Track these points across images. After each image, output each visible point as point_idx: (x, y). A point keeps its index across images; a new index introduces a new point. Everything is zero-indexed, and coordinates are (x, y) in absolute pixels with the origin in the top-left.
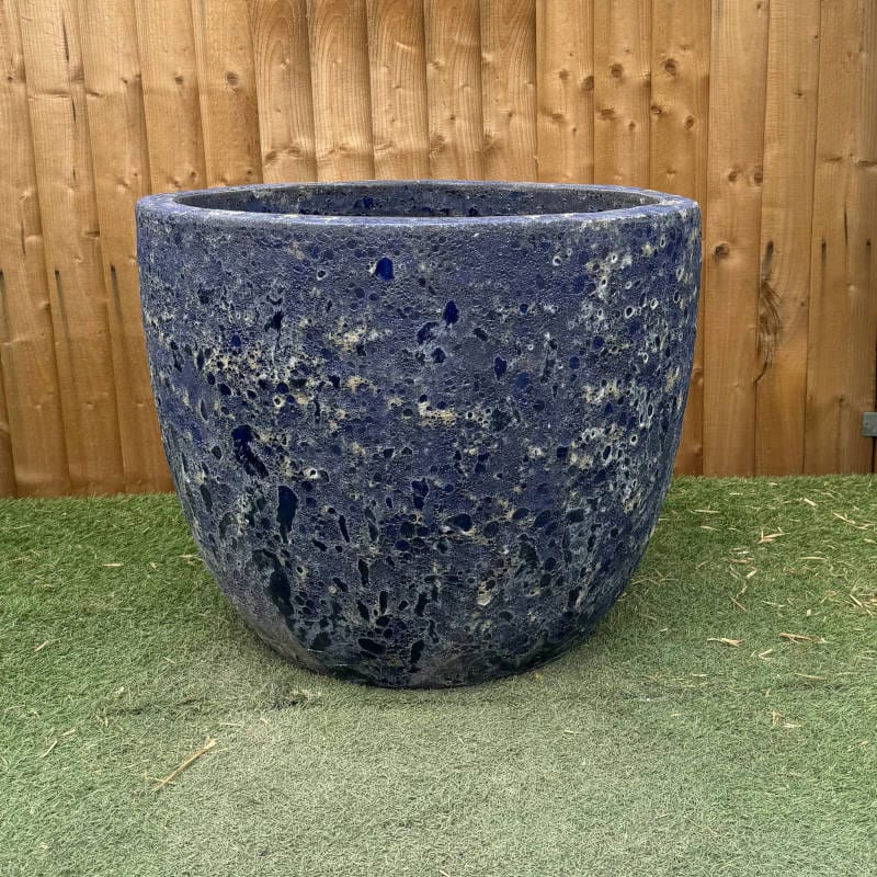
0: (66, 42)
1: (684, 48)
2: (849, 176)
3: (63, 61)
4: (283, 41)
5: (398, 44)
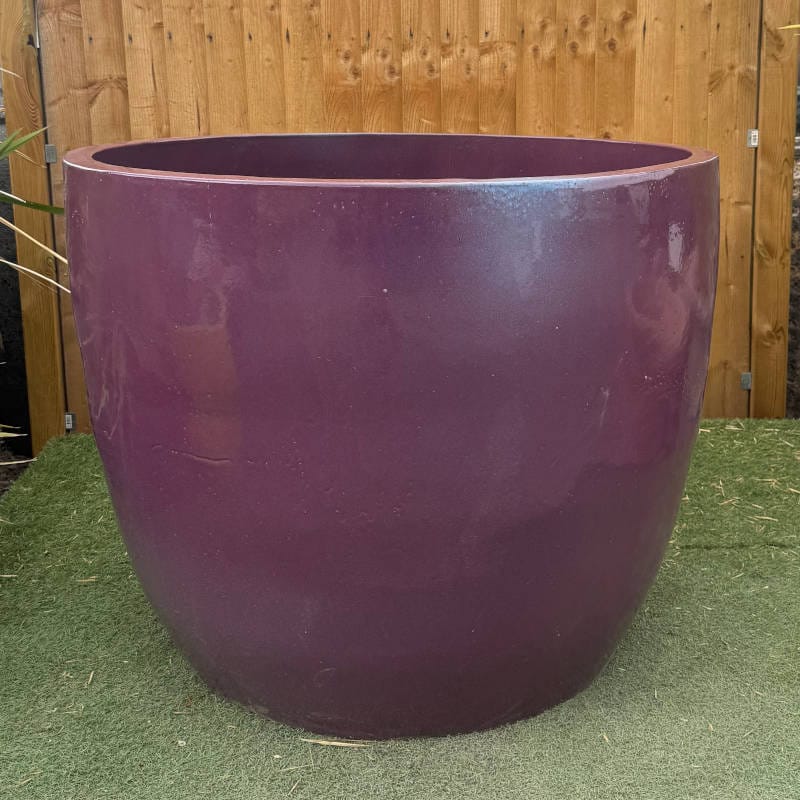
0: (199, 118)
1: (616, 125)
2: (728, 212)
3: (196, 129)
4: (346, 118)
5: (423, 120)
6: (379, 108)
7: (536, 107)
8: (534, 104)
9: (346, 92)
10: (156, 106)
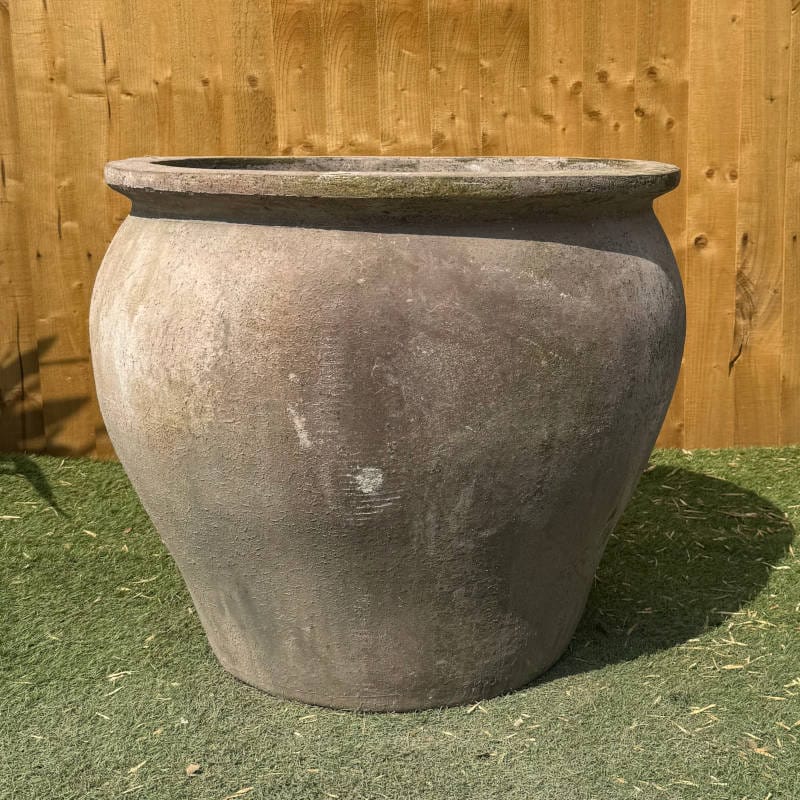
0: (104, 49)
1: (665, 57)
3: (101, 64)
5: (404, 51)
6: (345, 34)
7: (556, 32)
8: (553, 29)
9: (299, 12)
10: (47, 31)
